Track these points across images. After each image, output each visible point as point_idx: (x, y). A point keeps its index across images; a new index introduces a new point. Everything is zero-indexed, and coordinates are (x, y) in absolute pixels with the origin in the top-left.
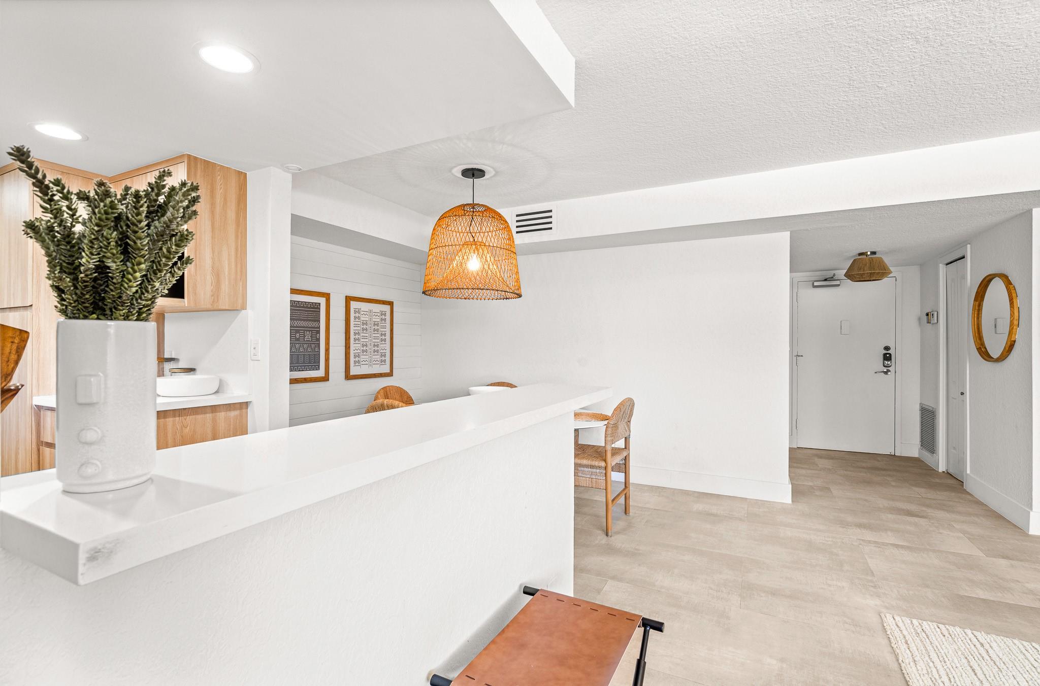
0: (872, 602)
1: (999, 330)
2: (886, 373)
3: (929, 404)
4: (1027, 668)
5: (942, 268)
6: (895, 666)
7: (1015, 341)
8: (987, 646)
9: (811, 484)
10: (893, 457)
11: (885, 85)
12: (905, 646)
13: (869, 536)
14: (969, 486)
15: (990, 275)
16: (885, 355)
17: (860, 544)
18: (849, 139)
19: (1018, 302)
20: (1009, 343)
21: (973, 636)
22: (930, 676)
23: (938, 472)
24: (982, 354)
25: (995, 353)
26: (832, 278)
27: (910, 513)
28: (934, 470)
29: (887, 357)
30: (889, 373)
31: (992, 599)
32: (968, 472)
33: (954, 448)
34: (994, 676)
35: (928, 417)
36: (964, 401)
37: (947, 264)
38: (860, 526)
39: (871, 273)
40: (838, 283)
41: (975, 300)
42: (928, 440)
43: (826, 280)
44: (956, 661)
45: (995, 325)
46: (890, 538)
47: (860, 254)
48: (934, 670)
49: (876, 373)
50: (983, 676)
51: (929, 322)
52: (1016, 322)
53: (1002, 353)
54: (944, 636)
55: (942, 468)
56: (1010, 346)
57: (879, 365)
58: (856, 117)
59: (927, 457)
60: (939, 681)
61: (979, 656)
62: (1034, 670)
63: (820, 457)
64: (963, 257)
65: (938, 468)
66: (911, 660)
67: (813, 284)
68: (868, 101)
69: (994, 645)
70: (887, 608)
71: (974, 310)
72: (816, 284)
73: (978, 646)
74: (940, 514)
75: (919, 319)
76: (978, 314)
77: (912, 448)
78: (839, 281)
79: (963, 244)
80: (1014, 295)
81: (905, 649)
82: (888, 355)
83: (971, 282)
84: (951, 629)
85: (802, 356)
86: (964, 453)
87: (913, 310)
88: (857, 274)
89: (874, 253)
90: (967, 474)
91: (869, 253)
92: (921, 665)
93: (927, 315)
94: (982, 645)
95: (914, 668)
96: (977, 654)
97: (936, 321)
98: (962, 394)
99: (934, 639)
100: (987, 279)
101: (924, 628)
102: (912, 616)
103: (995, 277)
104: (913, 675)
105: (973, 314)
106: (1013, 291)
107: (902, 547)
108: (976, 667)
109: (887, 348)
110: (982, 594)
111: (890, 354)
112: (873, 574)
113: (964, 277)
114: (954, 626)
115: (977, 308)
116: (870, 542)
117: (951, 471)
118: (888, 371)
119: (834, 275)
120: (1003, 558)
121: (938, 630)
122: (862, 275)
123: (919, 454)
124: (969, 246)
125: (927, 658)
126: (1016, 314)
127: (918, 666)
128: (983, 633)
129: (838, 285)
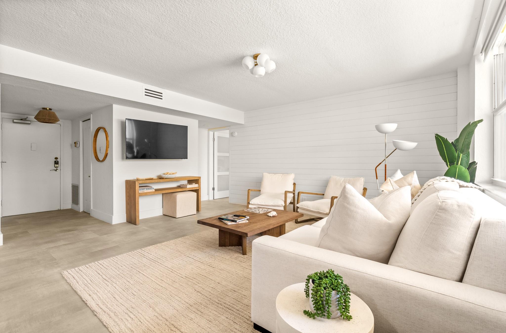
0: (56, 270)
1: (102, 152)
2: (56, 170)
3: (76, 183)
4: (115, 264)
5: (81, 123)
6: (70, 288)
7: (108, 153)
8: (102, 264)
9: (15, 232)
10: (59, 211)
11: (62, 26)
12: (73, 279)
13: (51, 245)
14: (92, 214)
15: (99, 127)
16: (55, 161)
17: (48, 250)
18: (41, 44)
19: (109, 139)
20: (106, 154)
21: (98, 263)
22: (84, 284)
23: (80, 212)
24: (97, 159)
25: (101, 159)
26: (26, 119)
27: (69, 231)
28: (78, 212)
29: (56, 163)
30: (58, 170)
31: (103, 249)
32: (92, 208)
33: (86, 200)
34: (106, 272)
35: (75, 189)
36: (90, 180)
37: (83, 121)
38: (46, 243)
39: (49, 119)
40: (29, 122)
41: (94, 137)
42: (75, 200)
43: (22, 120)
44: (93, 274)
45: (100, 150)
46: (62, 243)
47: (44, 108)
48: (85, 281)
49: (51, 170)
50: (102, 274)
51: (76, 146)
52: (108, 146)
53: (104, 158)
54: (88, 268)
55: (81, 210)
56: (106, 155)
57: (52, 166)
58: (46, 34)
59: (75, 207)
60: (88, 284)
61: (100, 268)
62: (117, 264)
63: (19, 218)
64: (89, 119)
65: (80, 211)
66: (76, 282)
67: (13, 121)
68: (53, 29)
69: (105, 262)
70: (63, 269)
71: (94, 141)
72: (15, 121)
73: (100, 265)
74: (82, 227)
75: (71, 145)
76: (95, 143)
77: (68, 205)
78: (30, 122)
79: (89, 113)
80: (107, 136)
81: (73, 280)
82: (57, 162)
83: (93, 130)
84: (90, 264)
85: (5, 162)
86: (90, 201)
87: (68, 141)
88: (42, 118)
89: (50, 109)
90: (91, 209)
91: (48, 109)
92: (80, 282)
93: (75, 143)
94: (101, 264)
95: (78, 285)
96: (99, 268)
97: (78, 146)
98: (89, 177)
99: (84, 271)
100: (98, 129)
101: (80, 269)
102: (74, 267)
103: (101, 129)
104: (78, 287)
105: (93, 143)
106: (107, 134)
107: (68, 244)
108: (100, 272)
109: (56, 158)
110: (99, 249)
111: (58, 161)
112: (55, 259)
113: (90, 128)
114: (91, 263)
115: (95, 140)
116: (52, 248)
117: (85, 211)
118: (57, 169)
119: (27, 117)
120: (105, 234)
121: (85, 267)
122: (44, 119)
123: (72, 206)
124: (92, 115)
125: (82, 279)
126: (108, 143)
127: (79, 283)
128: (101, 260)
129: (29, 124)
